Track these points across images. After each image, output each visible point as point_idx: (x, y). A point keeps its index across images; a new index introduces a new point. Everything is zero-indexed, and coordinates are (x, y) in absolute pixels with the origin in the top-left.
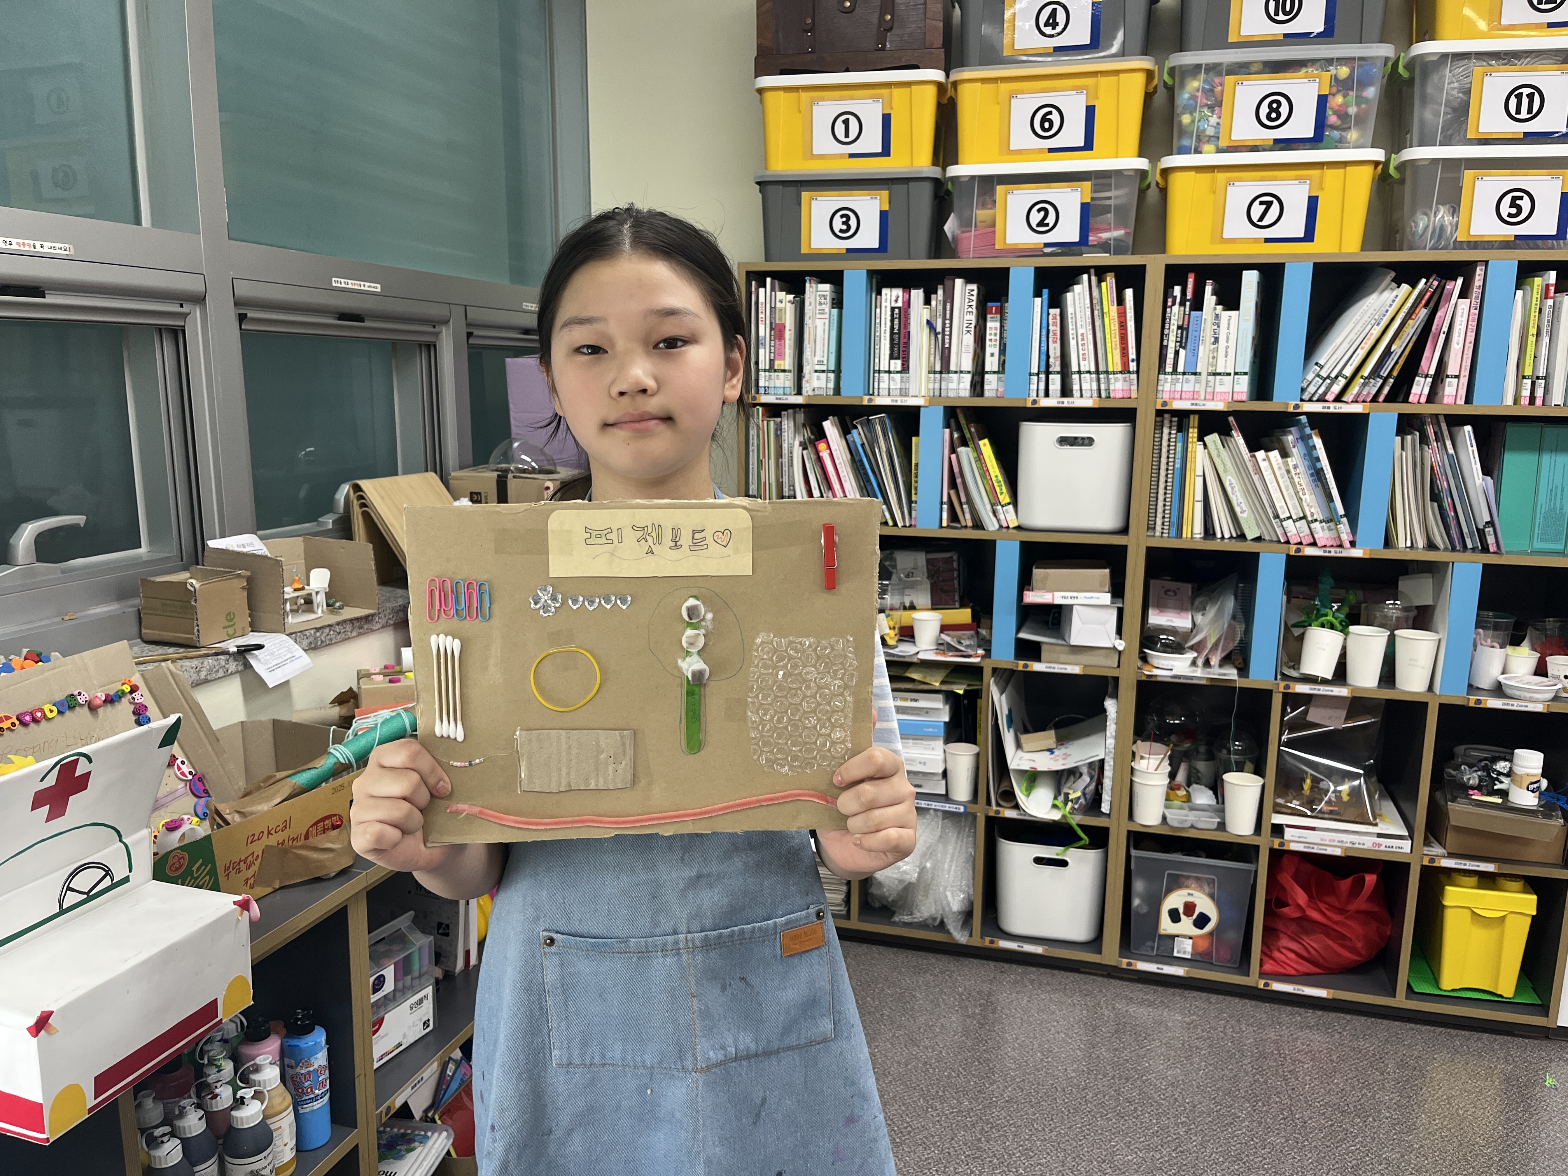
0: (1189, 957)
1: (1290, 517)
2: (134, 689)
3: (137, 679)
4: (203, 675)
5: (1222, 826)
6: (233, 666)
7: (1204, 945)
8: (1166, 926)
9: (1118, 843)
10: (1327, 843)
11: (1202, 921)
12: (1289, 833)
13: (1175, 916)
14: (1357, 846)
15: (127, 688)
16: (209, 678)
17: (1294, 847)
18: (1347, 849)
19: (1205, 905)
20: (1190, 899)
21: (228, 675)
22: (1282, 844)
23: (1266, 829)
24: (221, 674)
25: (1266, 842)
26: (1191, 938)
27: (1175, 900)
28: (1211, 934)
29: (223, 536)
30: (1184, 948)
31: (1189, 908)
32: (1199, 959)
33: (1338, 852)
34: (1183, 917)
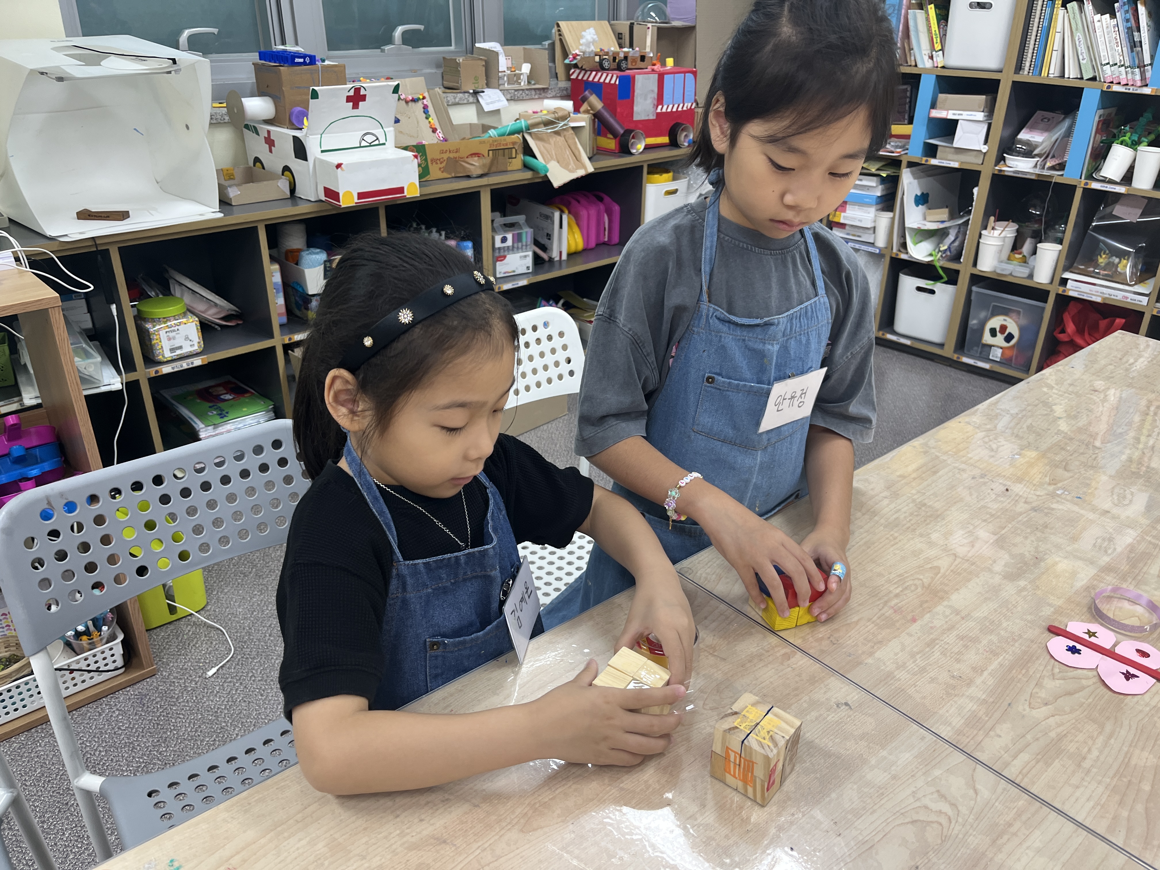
0: (998, 360)
1: (1108, 63)
2: (424, 98)
3: (426, 95)
4: (457, 100)
5: (1031, 276)
6: (471, 99)
7: (1008, 353)
8: (987, 338)
9: (964, 279)
10: (1094, 293)
11: (1009, 338)
12: (1070, 284)
13: (993, 332)
14: (1112, 297)
15: (421, 97)
16: (460, 102)
17: (1071, 294)
18: (1104, 299)
19: (1013, 328)
20: (1004, 323)
21: (469, 103)
22: (1064, 291)
23: (1057, 280)
24: (465, 102)
25: (1055, 290)
26: (1001, 348)
27: (996, 322)
28: (1013, 346)
29: (484, 42)
30: (996, 354)
31: (1003, 328)
32: (1005, 362)
33: (1099, 300)
34: (998, 334)
